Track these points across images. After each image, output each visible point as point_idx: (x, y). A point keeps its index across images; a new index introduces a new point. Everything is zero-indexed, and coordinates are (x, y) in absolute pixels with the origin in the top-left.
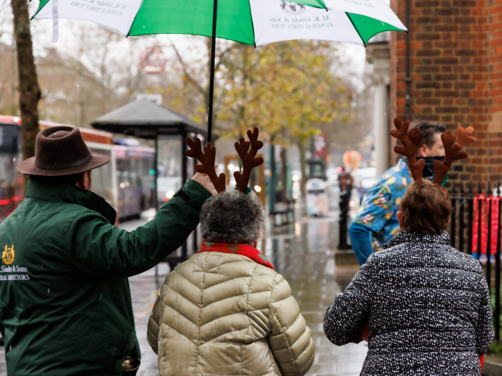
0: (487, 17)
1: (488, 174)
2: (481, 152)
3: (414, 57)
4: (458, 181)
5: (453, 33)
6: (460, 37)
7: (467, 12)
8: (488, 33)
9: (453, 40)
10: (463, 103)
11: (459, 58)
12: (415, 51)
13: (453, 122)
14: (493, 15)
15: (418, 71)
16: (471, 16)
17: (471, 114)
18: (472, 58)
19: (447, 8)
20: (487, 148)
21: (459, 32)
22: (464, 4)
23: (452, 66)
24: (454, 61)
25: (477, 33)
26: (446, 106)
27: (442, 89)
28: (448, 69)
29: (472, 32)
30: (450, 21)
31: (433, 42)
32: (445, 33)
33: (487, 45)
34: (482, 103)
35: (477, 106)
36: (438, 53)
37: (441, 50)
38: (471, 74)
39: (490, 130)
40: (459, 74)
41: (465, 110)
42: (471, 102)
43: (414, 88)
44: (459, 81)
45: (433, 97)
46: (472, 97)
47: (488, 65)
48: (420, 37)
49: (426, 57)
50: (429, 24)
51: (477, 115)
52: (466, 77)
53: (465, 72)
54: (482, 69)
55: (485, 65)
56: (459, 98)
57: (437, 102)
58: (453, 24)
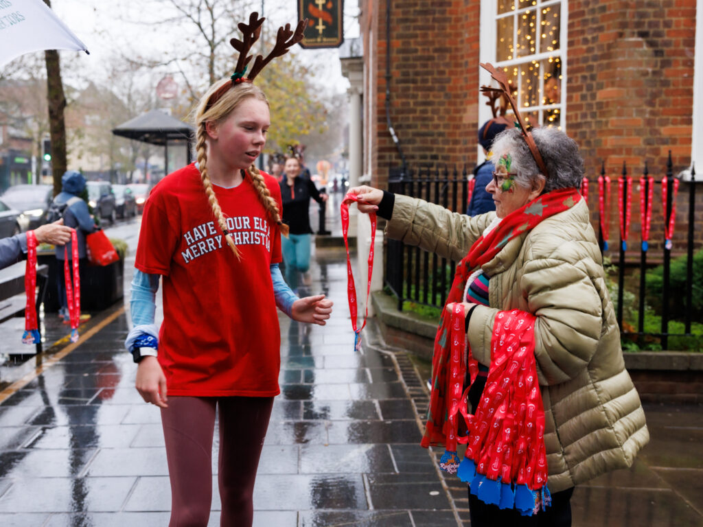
0: (463, 16)
1: (463, 162)
2: (456, 142)
3: (394, 55)
4: (433, 169)
5: (430, 32)
6: (437, 35)
7: (443, 12)
8: (463, 31)
9: (430, 39)
10: (440, 97)
11: (436, 55)
12: (395, 49)
13: (430, 115)
14: (469, 14)
15: (398, 67)
16: (448, 15)
17: (447, 107)
18: (448, 55)
19: (425, 9)
20: (462, 139)
21: (436, 31)
22: (441, 4)
23: (430, 63)
24: (432, 58)
25: (453, 32)
26: (424, 100)
27: (419, 84)
28: (425, 66)
29: (448, 31)
30: (427, 20)
31: (412, 41)
32: (423, 32)
33: (462, 42)
34: (457, 96)
35: (453, 100)
36: (416, 51)
37: (419, 48)
38: (447, 70)
39: (464, 122)
40: (435, 70)
41: (441, 104)
42: (446, 95)
43: (394, 84)
44: (436, 76)
45: (411, 92)
46: (447, 91)
47: (463, 61)
48: (399, 37)
49: (405, 55)
50: (408, 24)
51: (452, 108)
52: (442, 73)
53: (442, 68)
54: (457, 65)
55: (460, 61)
56: (436, 93)
57: (415, 97)
58: (431, 23)
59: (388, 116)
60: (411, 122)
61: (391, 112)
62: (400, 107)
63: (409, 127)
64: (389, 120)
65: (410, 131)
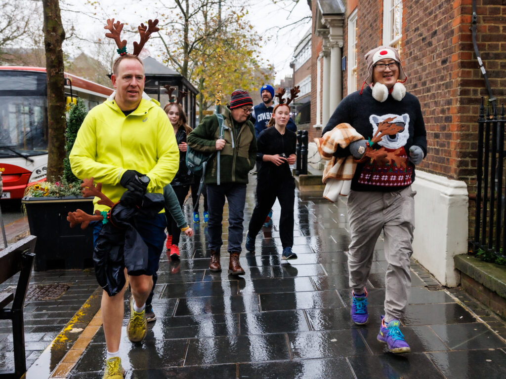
43: (481, 5)
59: (475, 43)
60: (500, 51)
61: (477, 38)
62: (488, 33)
63: (497, 56)
64: (476, 47)
65: (499, 61)
